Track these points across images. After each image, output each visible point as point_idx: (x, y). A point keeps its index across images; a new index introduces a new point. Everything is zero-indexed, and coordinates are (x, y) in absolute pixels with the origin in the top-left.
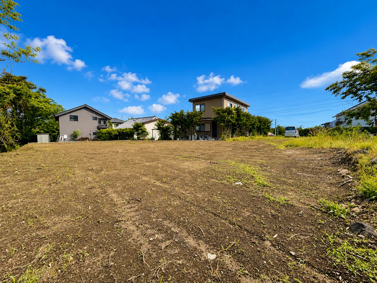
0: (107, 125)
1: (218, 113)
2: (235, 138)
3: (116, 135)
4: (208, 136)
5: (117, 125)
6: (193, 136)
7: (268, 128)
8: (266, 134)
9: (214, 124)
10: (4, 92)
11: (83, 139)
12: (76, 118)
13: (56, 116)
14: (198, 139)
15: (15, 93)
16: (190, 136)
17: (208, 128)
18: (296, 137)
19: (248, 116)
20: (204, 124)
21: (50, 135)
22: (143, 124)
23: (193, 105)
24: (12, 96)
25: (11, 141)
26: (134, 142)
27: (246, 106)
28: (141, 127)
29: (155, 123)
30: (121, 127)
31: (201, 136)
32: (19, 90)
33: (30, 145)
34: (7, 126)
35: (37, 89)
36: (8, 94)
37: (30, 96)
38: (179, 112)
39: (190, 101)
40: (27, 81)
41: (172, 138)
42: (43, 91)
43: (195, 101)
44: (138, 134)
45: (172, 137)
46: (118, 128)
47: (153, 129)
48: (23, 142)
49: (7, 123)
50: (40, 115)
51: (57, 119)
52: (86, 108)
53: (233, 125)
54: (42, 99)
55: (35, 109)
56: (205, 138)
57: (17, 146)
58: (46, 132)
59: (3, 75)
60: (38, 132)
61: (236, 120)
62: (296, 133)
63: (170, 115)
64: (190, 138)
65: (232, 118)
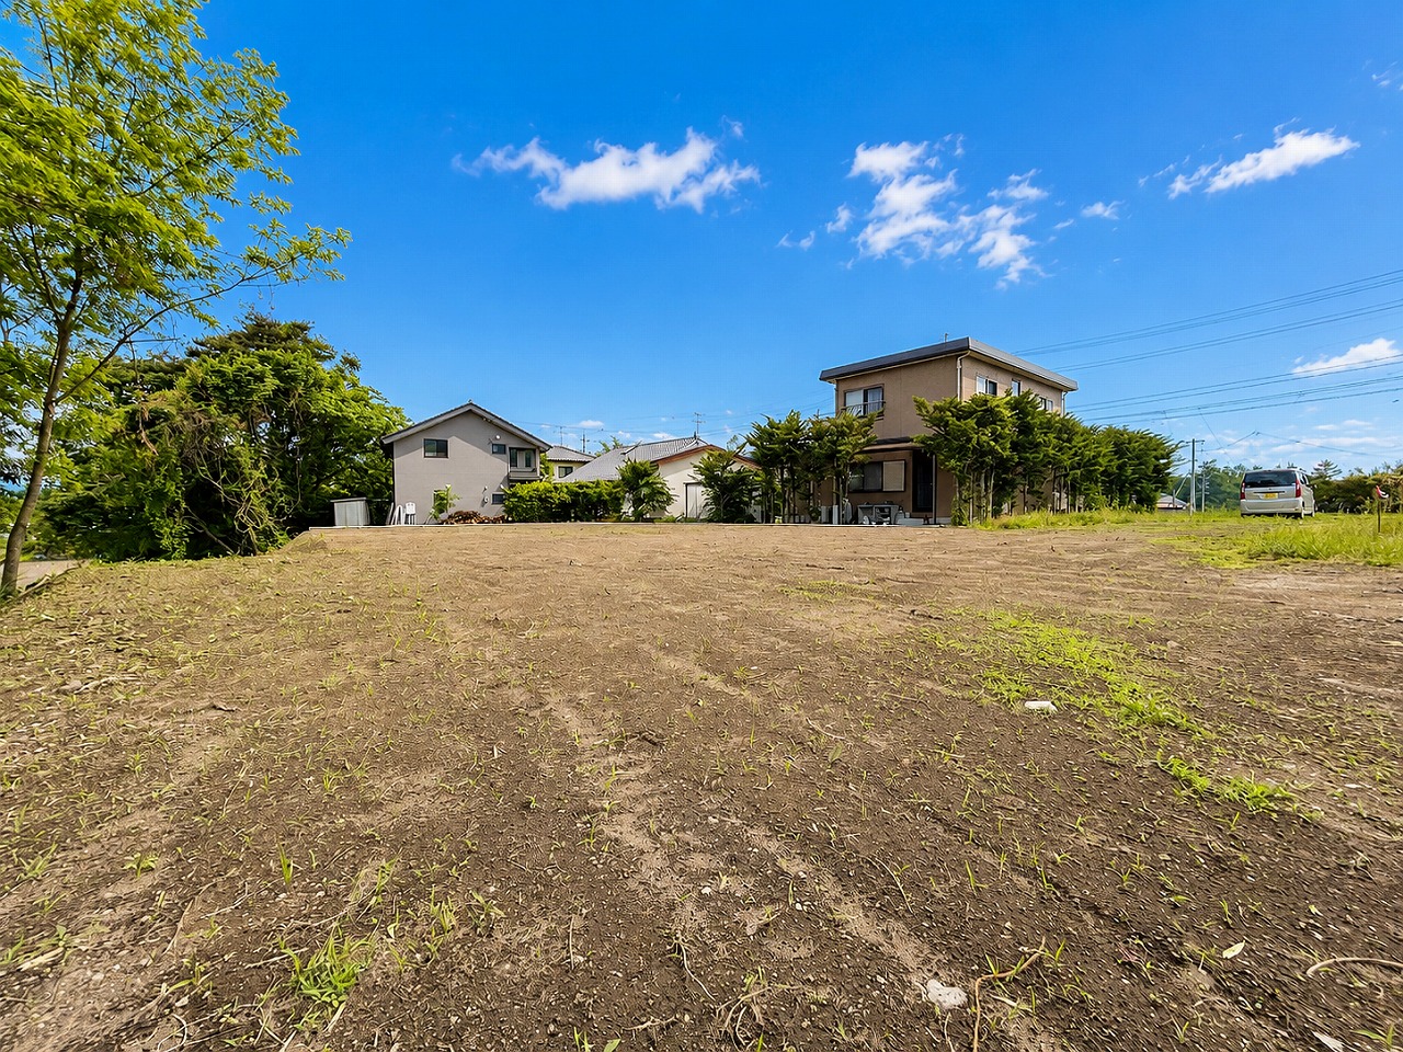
0: (534, 470)
1: (939, 422)
2: (1012, 519)
3: (563, 504)
4: (894, 509)
5: (568, 471)
6: (835, 508)
7: (1160, 479)
8: (1146, 502)
9: (921, 463)
10: (250, 374)
11: (465, 517)
12: (441, 449)
13: (385, 442)
14: (855, 520)
15: (277, 374)
16: (823, 509)
17: (894, 477)
18: (1297, 516)
19: (1066, 430)
20: (880, 464)
21: (368, 502)
22: (656, 464)
23: (837, 390)
24: (271, 383)
25: (268, 522)
26: (621, 527)
27: (1058, 389)
28: (647, 474)
29: (696, 460)
30: (580, 476)
31: (867, 510)
32: (288, 366)
33: (315, 533)
34: (257, 474)
35: (338, 358)
36: (260, 379)
37: (318, 384)
38: (781, 418)
39: (826, 377)
40: (311, 336)
41: (757, 516)
42: (353, 364)
43: (842, 378)
44: (637, 502)
45: (755, 510)
46: (571, 479)
47: (687, 485)
48: (297, 525)
49: (256, 466)
50: (342, 441)
51: (389, 451)
52: (471, 413)
53: (1002, 464)
54: (348, 392)
55: (332, 424)
56: (883, 516)
57: (281, 537)
58: (357, 494)
59: (248, 322)
60: (337, 495)
61: (1015, 447)
62: (1301, 499)
63: (751, 432)
64: (824, 517)
65: (997, 438)
